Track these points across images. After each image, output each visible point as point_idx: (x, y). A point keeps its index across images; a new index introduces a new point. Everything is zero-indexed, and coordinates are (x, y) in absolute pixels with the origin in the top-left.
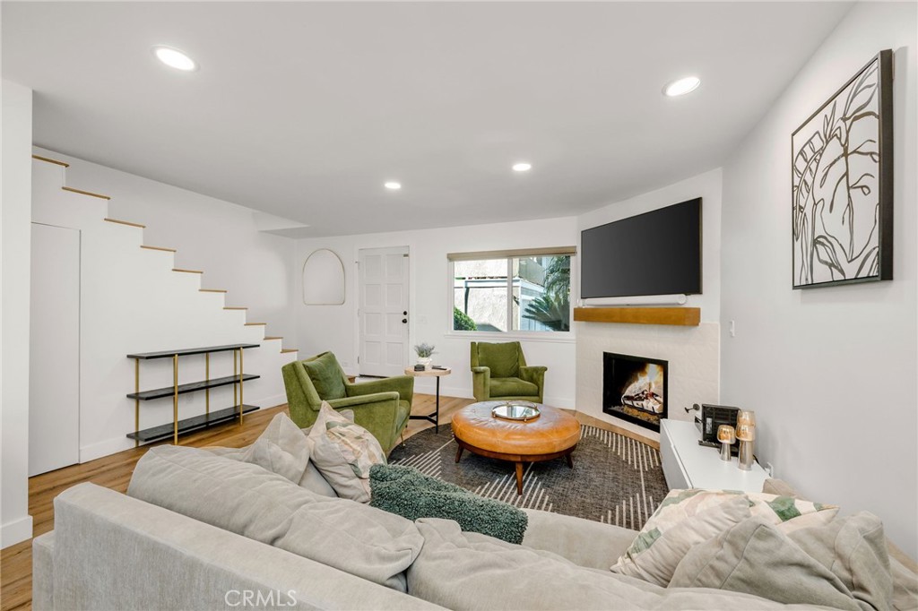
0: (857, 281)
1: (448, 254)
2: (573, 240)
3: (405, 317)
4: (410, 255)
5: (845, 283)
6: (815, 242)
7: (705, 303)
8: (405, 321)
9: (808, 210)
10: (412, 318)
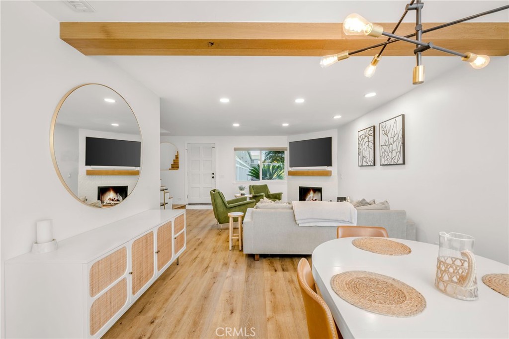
0: (370, 166)
1: (235, 148)
2: (286, 145)
3: (213, 175)
4: (216, 147)
5: (368, 166)
6: (363, 157)
7: (333, 169)
8: (213, 177)
9: (362, 150)
10: (217, 176)
